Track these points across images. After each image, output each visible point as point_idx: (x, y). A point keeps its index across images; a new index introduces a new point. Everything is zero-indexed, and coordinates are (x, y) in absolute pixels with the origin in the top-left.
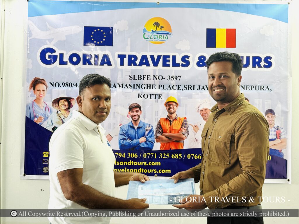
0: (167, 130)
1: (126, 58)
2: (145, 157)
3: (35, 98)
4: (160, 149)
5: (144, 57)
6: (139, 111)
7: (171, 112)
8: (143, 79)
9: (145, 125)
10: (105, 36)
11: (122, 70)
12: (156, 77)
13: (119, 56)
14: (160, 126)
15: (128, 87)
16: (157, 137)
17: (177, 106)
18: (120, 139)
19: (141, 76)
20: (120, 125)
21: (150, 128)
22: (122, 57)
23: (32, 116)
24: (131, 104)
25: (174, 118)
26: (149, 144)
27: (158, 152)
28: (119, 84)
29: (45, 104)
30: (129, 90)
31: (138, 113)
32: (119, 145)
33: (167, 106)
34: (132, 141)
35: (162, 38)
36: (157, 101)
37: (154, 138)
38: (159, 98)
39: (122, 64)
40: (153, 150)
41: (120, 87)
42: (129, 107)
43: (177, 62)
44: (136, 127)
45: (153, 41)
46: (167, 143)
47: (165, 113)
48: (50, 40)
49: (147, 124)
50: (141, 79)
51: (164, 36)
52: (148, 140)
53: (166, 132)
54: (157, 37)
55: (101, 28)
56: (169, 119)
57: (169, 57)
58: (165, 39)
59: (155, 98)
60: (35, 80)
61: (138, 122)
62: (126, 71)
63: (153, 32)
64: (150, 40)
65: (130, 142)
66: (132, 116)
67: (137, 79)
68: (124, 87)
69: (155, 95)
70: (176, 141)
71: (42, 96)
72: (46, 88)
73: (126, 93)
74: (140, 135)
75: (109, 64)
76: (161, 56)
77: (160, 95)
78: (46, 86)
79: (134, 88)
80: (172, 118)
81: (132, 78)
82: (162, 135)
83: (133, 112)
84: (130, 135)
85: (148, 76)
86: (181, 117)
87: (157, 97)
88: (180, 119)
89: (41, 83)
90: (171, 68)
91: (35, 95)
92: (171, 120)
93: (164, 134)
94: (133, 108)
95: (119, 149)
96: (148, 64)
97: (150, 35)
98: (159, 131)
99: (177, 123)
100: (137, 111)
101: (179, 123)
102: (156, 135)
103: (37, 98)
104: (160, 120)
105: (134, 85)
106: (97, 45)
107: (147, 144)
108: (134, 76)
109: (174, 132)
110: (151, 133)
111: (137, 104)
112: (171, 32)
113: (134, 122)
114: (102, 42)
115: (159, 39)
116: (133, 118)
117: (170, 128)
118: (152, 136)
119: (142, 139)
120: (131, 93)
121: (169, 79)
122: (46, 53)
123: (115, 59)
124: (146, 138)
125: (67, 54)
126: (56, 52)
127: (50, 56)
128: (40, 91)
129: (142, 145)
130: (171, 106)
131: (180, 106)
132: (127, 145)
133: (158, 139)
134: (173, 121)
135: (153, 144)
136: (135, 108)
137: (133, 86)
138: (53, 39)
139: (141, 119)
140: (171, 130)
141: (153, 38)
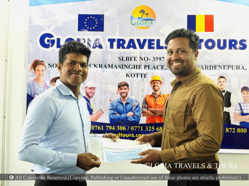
0: (152, 105)
1: (115, 41)
2: (132, 129)
3: (35, 77)
4: (146, 122)
5: (131, 41)
6: (127, 88)
7: (155, 89)
8: (131, 60)
9: (132, 101)
10: (97, 23)
11: (112, 52)
12: (142, 58)
13: (109, 40)
14: (146, 102)
15: (117, 68)
16: (143, 112)
17: (161, 84)
18: (110, 114)
19: (129, 58)
20: (111, 101)
21: (137, 104)
22: (111, 41)
23: (33, 93)
24: (120, 82)
25: (158, 95)
26: (136, 118)
27: (144, 125)
28: (109, 65)
29: (44, 83)
30: (118, 69)
31: (126, 91)
32: (109, 118)
33: (152, 84)
34: (121, 116)
35: (148, 24)
36: (143, 80)
37: (140, 113)
38: (145, 77)
39: (112, 47)
40: (139, 123)
41: (110, 67)
42: (118, 85)
43: (161, 45)
44: (124, 103)
45: (139, 26)
46: (152, 117)
47: (150, 90)
48: (49, 27)
49: (135, 100)
50: (129, 60)
51: (149, 22)
52: (135, 114)
53: (151, 107)
54: (143, 23)
55: (93, 16)
56: (154, 96)
57: (153, 40)
58: (150, 24)
59: (141, 77)
60: (35, 62)
61: (126, 98)
62: (115, 53)
63: (139, 19)
64: (136, 26)
65: (119, 116)
66: (121, 93)
67: (125, 61)
68: (113, 67)
69: (142, 74)
70: (160, 115)
71: (41, 76)
72: (45, 69)
73: (115, 72)
74: (128, 110)
75: (100, 47)
76: (147, 39)
77: (146, 75)
78: (45, 67)
79: (122, 68)
80: (157, 95)
81: (121, 59)
82: (147, 110)
83: (122, 89)
84: (119, 110)
85: (135, 57)
86: (165, 94)
87: (143, 76)
88: (164, 96)
89: (41, 64)
90: (155, 50)
91: (36, 75)
92: (156, 96)
93: (149, 109)
94: (122, 86)
95: (109, 123)
96: (135, 47)
97: (136, 21)
98: (145, 106)
99: (161, 99)
100: (125, 89)
101: (162, 99)
102: (143, 110)
103: (37, 77)
104: (145, 96)
105: (123, 65)
106: (89, 30)
107: (134, 117)
108: (123, 57)
109: (158, 107)
110: (138, 108)
111: (125, 82)
112: (156, 18)
113: (123, 98)
114: (94, 28)
115: (145, 24)
116: (122, 94)
117: (155, 104)
118: (139, 111)
119: (130, 114)
120: (119, 72)
121: (154, 60)
122: (45, 38)
123: (105, 43)
124: (133, 113)
125: (63, 38)
126: (53, 37)
127: (48, 41)
128: (40, 71)
129: (130, 119)
130: (156, 84)
131: (164, 84)
132: (116, 119)
133: (144, 114)
134: (157, 97)
135: (139, 118)
136: (123, 86)
137: (122, 67)
138: (51, 26)
139: (129, 95)
140: (156, 105)
141: (140, 24)
